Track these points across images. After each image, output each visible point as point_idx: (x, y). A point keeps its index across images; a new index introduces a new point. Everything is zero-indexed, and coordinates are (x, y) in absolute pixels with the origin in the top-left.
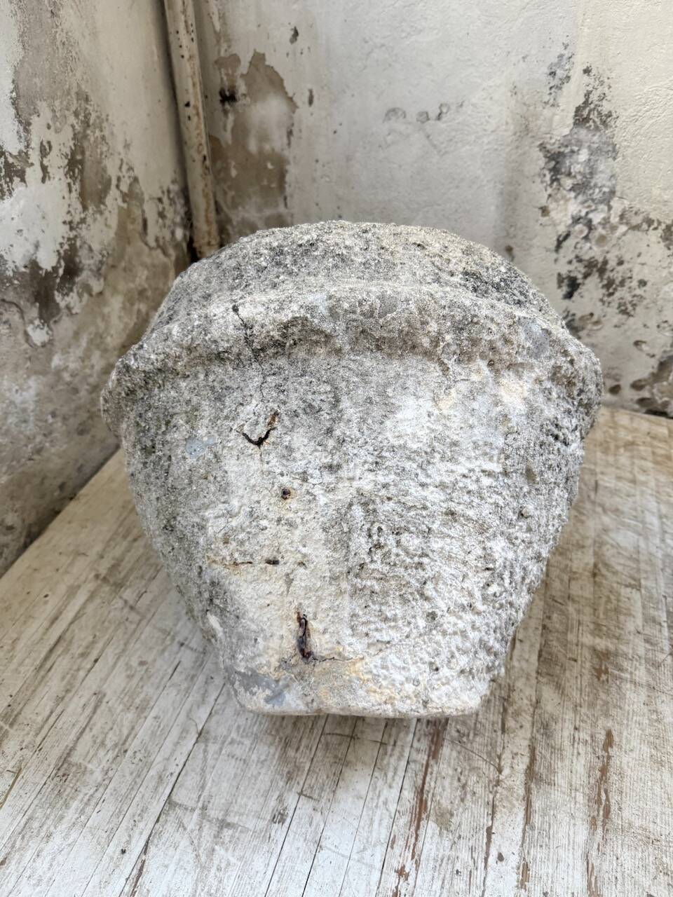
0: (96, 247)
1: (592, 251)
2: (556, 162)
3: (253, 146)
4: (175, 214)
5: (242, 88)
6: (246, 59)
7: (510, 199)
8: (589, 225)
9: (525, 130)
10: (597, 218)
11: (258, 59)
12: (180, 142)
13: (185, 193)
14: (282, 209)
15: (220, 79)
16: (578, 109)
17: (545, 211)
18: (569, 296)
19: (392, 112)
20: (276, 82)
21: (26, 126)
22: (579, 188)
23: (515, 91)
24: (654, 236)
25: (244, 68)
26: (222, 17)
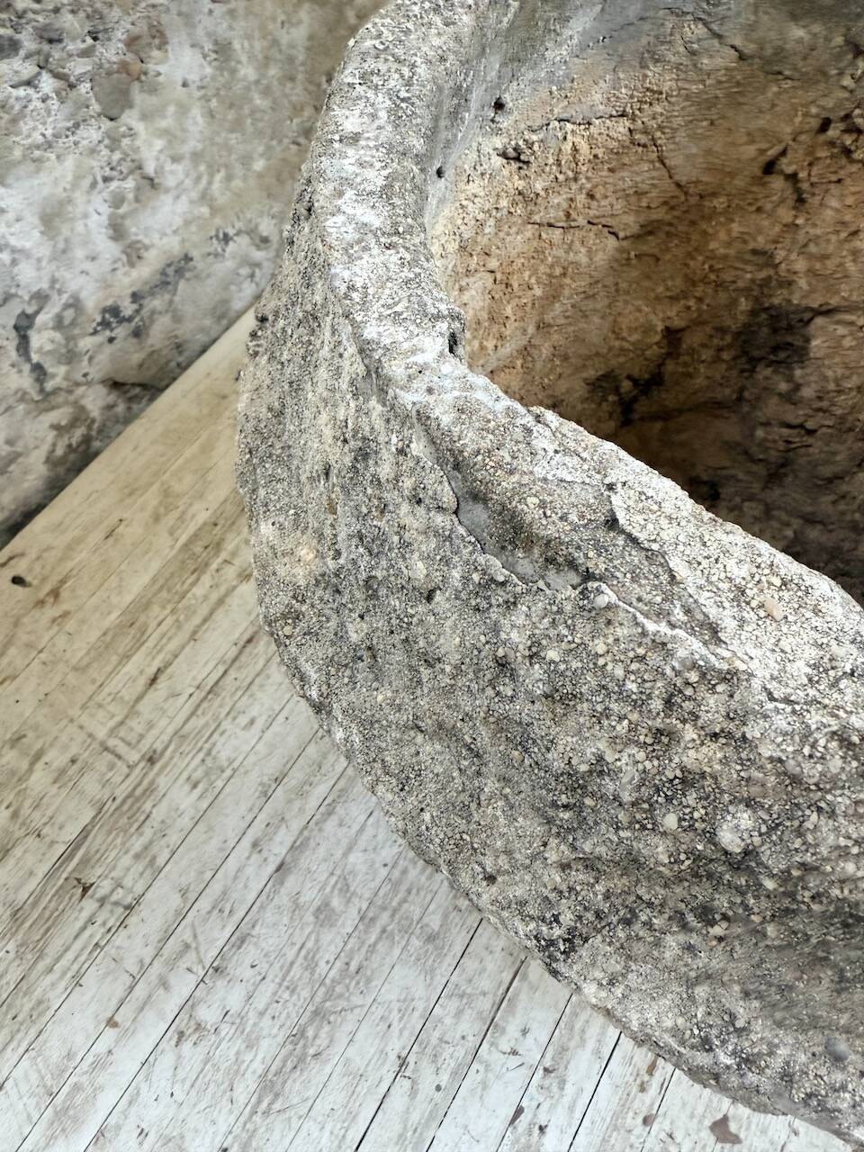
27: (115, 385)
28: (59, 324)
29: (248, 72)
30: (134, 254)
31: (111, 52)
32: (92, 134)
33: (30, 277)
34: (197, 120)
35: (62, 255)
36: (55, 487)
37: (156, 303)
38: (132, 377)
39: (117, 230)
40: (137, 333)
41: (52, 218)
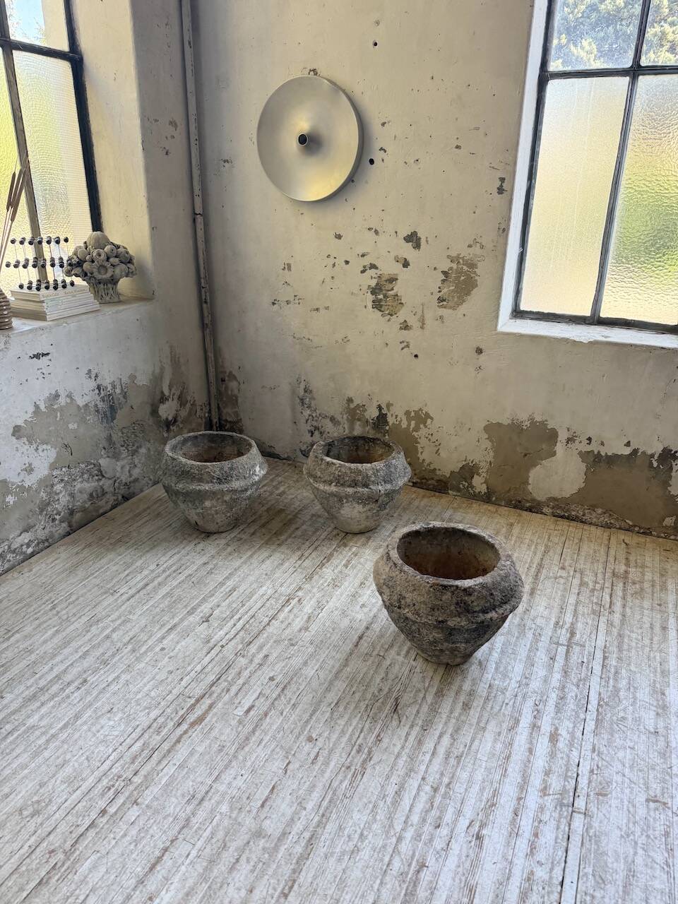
0: (182, 416)
1: (315, 424)
2: (302, 400)
3: (230, 392)
4: (206, 409)
5: (227, 378)
6: (228, 371)
7: (293, 409)
8: (312, 416)
9: (294, 392)
10: (314, 415)
11: (231, 372)
12: (209, 392)
13: (210, 404)
14: (237, 409)
15: (221, 376)
16: (304, 389)
17: (302, 413)
18: (312, 436)
19: (263, 387)
20: (235, 378)
21: (170, 390)
22: (309, 407)
23: (290, 384)
24: (328, 420)
25: (227, 374)
26: (222, 362)
27: (123, 497)
28: (119, 483)
29: (152, 453)
30: (131, 476)
31: (134, 448)
32: (130, 457)
33: (118, 475)
34: (143, 459)
35: (122, 473)
36: (111, 510)
37: (132, 484)
38: (125, 495)
39: (129, 472)
40: (129, 488)
41: (122, 467)
